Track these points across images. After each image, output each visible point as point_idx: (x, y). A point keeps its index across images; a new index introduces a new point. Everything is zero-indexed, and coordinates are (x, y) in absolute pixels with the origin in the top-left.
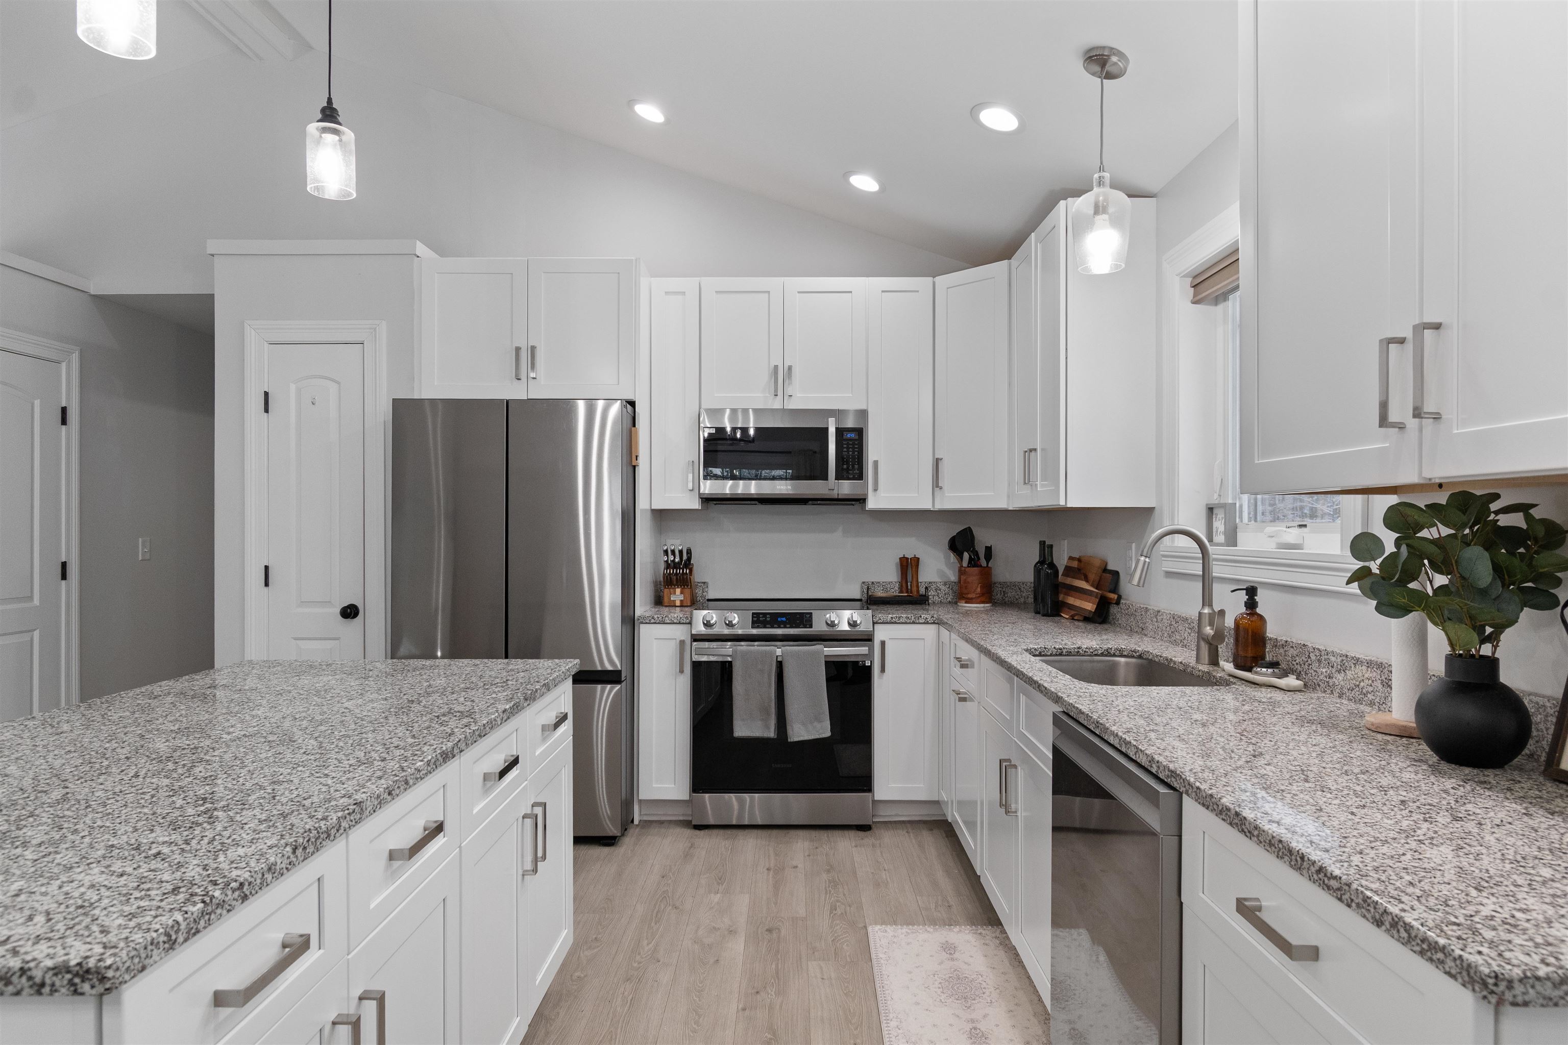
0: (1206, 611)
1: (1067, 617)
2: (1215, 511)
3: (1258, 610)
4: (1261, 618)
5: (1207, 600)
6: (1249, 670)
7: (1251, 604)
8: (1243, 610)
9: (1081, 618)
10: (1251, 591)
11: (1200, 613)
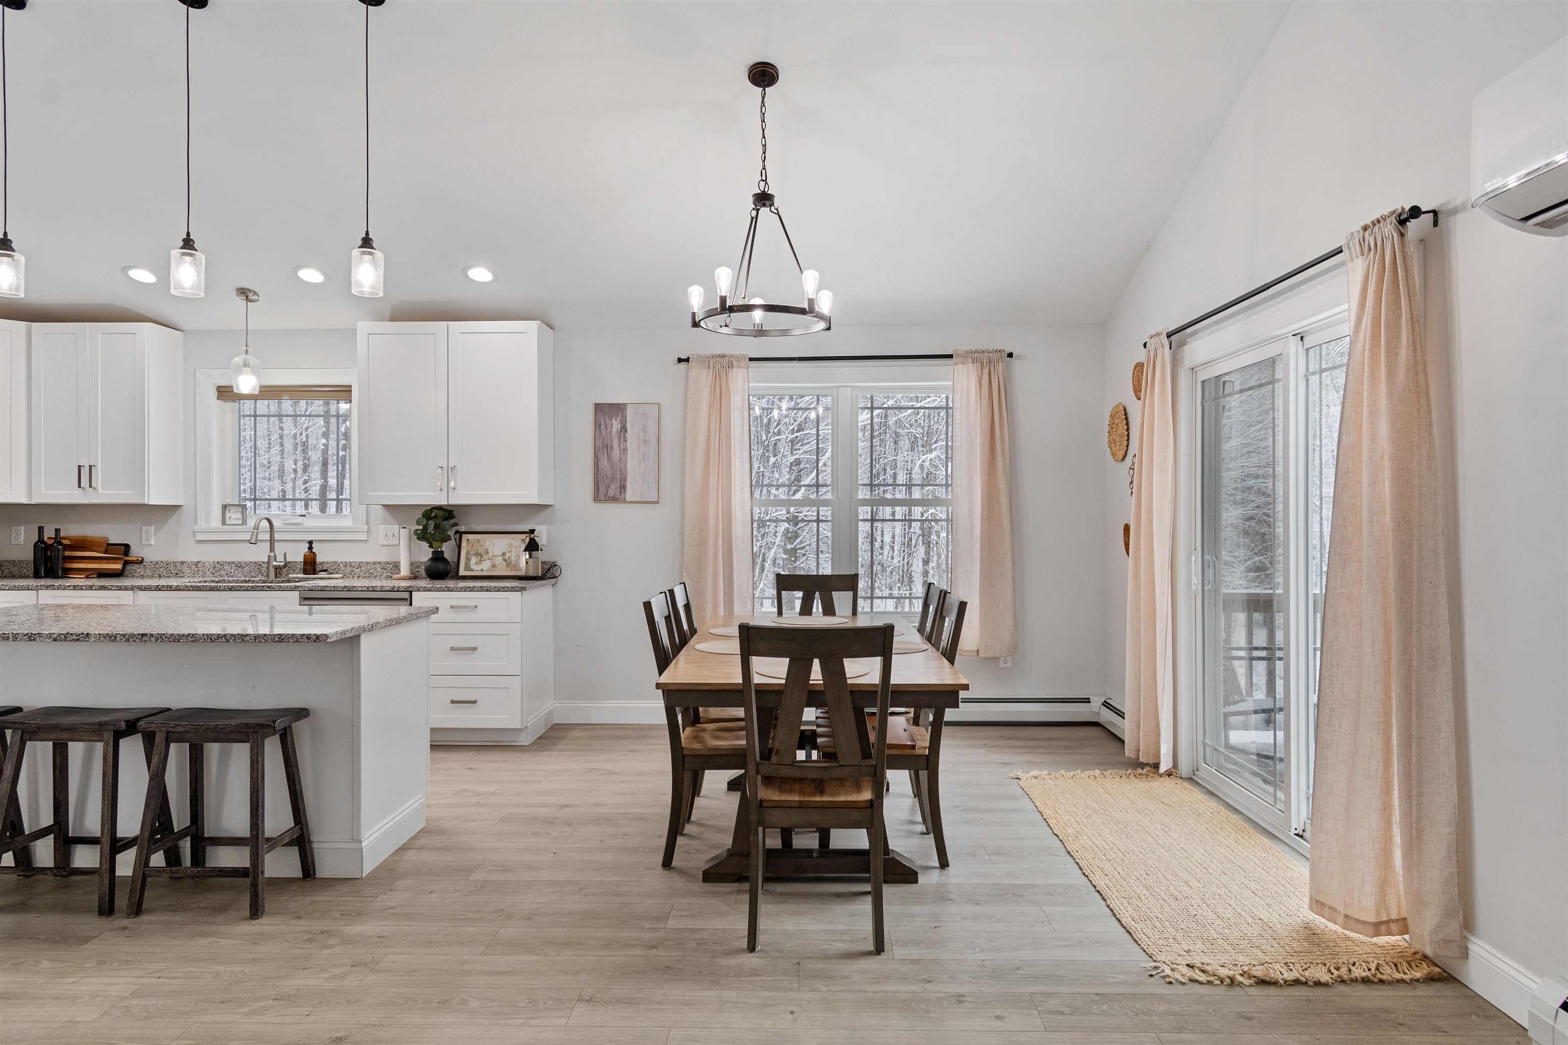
0: (272, 554)
1: (83, 576)
2: (227, 508)
3: (313, 550)
4: (314, 554)
5: (272, 549)
6: (314, 574)
7: (310, 548)
8: (307, 550)
9: (95, 576)
10: (311, 543)
11: (269, 556)
